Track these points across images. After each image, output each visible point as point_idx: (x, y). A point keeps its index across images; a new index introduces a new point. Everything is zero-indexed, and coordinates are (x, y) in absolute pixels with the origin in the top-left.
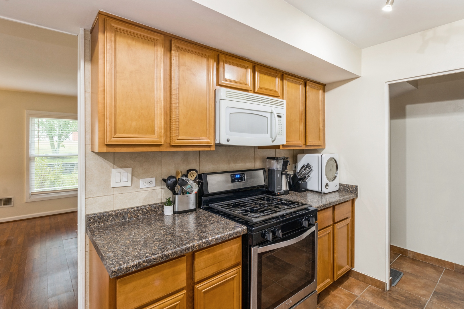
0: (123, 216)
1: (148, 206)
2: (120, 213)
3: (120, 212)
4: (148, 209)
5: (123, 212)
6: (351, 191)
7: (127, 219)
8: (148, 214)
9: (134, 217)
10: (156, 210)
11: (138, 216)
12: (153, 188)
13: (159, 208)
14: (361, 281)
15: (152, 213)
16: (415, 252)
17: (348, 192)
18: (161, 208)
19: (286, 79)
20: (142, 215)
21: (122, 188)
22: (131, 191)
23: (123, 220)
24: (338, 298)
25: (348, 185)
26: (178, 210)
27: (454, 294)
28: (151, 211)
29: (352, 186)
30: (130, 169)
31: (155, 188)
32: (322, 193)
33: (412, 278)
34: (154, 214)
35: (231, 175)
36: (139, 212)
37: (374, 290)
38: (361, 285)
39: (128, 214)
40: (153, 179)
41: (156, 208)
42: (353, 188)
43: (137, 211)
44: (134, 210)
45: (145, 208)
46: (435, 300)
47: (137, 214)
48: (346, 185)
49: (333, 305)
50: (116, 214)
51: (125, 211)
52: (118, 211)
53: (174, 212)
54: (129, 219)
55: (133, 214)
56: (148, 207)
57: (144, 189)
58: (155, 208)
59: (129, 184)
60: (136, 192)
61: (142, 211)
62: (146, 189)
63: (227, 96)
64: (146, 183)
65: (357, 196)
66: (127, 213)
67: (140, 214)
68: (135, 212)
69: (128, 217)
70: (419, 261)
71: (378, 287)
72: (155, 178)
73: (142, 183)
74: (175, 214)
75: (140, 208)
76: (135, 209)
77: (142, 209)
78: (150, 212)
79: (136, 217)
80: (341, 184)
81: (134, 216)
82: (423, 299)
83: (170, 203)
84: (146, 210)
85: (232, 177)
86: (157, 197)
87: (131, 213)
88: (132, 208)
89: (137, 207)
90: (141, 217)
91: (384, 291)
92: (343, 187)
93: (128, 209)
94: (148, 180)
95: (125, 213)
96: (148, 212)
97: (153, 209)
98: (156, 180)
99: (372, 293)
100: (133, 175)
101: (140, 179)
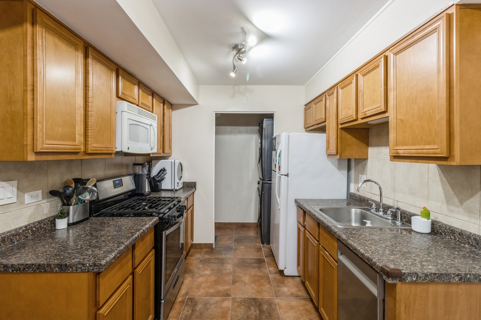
0: (11, 240)
1: (37, 223)
2: (8, 237)
3: (7, 235)
4: (37, 226)
5: (11, 235)
6: (191, 186)
7: (15, 243)
8: (38, 232)
9: (22, 239)
10: (45, 227)
11: (27, 237)
12: (39, 203)
13: (48, 224)
14: (198, 249)
15: (41, 231)
16: (219, 223)
17: (189, 187)
18: (50, 223)
19: (155, 98)
20: (31, 235)
21: (5, 206)
22: (15, 209)
23: (10, 244)
24: (190, 264)
25: (190, 182)
26: (72, 221)
27: (242, 238)
28: (40, 228)
29: (192, 182)
30: (15, 182)
31: (41, 202)
32: (174, 190)
33: (222, 237)
34: (44, 231)
35: (113, 181)
36: (28, 232)
37: (207, 251)
38: (199, 251)
39: (17, 236)
40: (40, 192)
41: (46, 224)
42: (193, 184)
43: (26, 231)
44: (23, 231)
45: (34, 226)
46: (236, 244)
47: (26, 234)
48: (188, 182)
49: (189, 268)
50: (3, 239)
51: (13, 233)
52: (5, 235)
53: (69, 225)
54: (17, 242)
55: (22, 235)
56: (37, 225)
57: (30, 205)
58: (44, 225)
59: (14, 200)
60: (22, 209)
61: (32, 230)
62: (32, 204)
63: (128, 109)
64: (33, 197)
65: (196, 189)
66: (15, 235)
67: (30, 233)
68: (24, 232)
69: (16, 239)
70: (221, 227)
71: (208, 248)
72: (41, 191)
73: (27, 198)
74: (70, 226)
75: (29, 227)
76: (24, 228)
77: (31, 227)
78: (39, 230)
79: (25, 239)
80: (185, 182)
81: (23, 237)
82: (231, 245)
83: (63, 215)
84: (36, 227)
85: (114, 183)
86: (43, 212)
87: (19, 234)
88: (20, 228)
89: (26, 227)
90: (30, 237)
91: (213, 249)
92: (186, 184)
93: (16, 230)
94: (34, 193)
95: (13, 235)
96: (37, 230)
97: (43, 226)
98: (42, 193)
99: (207, 253)
100: (18, 189)
101: (26, 193)
